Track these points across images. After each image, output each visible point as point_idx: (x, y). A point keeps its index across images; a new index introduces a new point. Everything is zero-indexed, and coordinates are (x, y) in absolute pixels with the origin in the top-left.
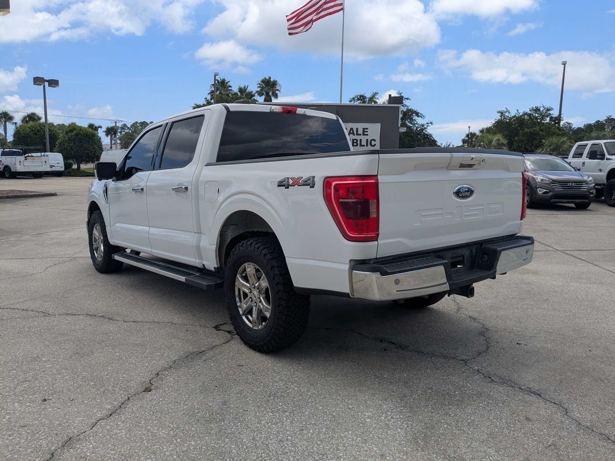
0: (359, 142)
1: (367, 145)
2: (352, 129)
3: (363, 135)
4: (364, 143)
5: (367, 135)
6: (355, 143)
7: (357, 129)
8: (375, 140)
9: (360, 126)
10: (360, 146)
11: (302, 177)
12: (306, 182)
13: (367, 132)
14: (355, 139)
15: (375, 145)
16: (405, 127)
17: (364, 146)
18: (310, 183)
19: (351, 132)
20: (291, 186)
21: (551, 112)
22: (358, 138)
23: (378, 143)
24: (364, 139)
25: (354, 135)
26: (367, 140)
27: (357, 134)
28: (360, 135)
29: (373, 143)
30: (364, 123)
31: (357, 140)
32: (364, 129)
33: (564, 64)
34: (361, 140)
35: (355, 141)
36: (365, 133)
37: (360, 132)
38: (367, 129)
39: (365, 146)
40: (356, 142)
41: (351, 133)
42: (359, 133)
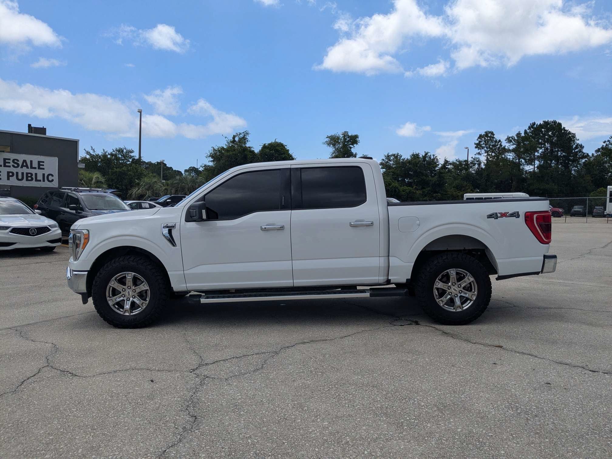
0: (34, 177)
1: (44, 181)
2: (25, 161)
3: (38, 169)
4: (40, 177)
5: (43, 169)
6: (29, 177)
7: (31, 162)
8: (52, 176)
9: (35, 159)
10: (36, 181)
11: (508, 213)
12: (512, 215)
13: (43, 165)
14: (29, 173)
15: (53, 180)
16: (84, 163)
17: (40, 181)
18: (516, 215)
19: (25, 164)
20: (499, 217)
21: (132, 154)
22: (33, 171)
23: (56, 178)
24: (40, 173)
25: (28, 168)
26: (44, 175)
27: (32, 167)
28: (35, 168)
29: (50, 178)
30: (40, 156)
31: (32, 174)
32: (39, 162)
33: (140, 112)
34: (36, 174)
35: (29, 175)
36: (41, 167)
37: (35, 165)
38: (43, 162)
39: (42, 181)
40: (31, 177)
41: (25, 166)
42: (33, 166)
